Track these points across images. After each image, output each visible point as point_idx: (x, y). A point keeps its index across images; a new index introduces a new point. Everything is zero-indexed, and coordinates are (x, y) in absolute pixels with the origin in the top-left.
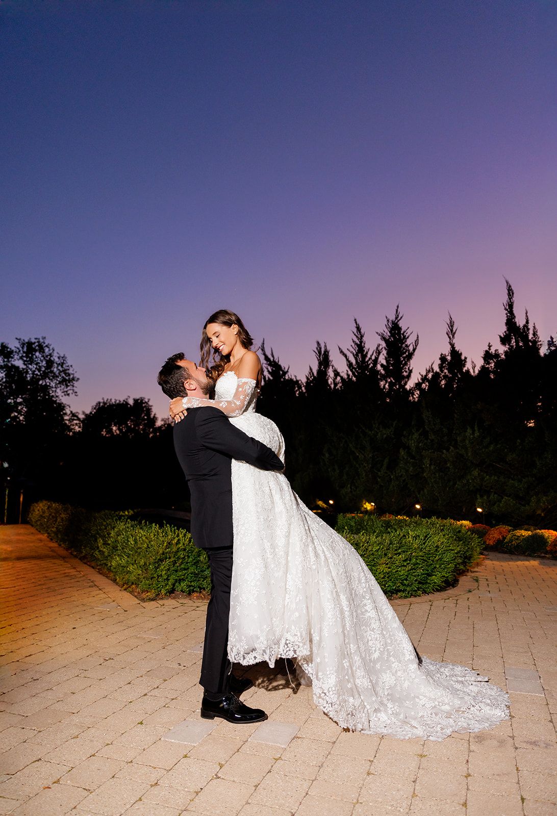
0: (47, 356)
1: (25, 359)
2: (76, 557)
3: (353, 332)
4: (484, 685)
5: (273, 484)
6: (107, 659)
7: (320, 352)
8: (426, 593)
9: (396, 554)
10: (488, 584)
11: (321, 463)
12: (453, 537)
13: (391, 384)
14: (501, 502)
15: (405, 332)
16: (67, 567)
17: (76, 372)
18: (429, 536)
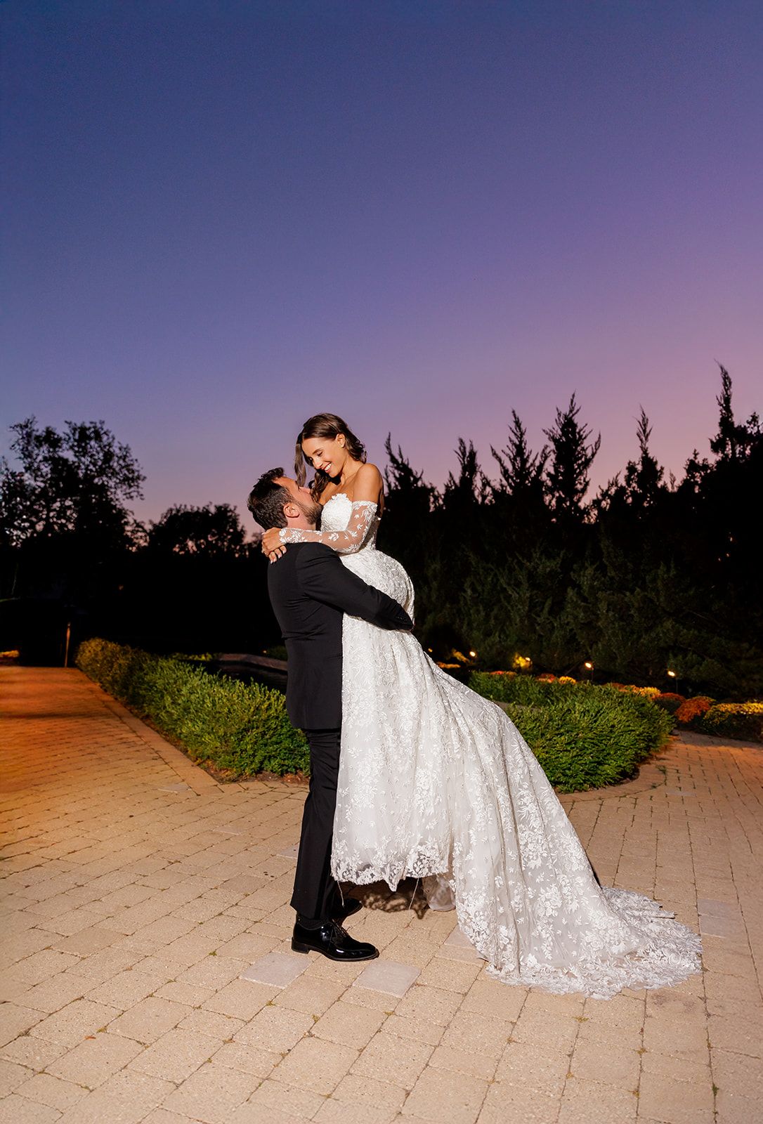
0: (105, 446)
1: (76, 449)
2: (136, 716)
3: (511, 428)
4: (668, 923)
5: (397, 648)
6: (172, 861)
7: (464, 453)
8: (595, 787)
9: (557, 735)
10: (679, 778)
11: (462, 602)
12: (634, 713)
13: (560, 500)
14: (701, 665)
15: (582, 430)
16: (125, 730)
17: (142, 468)
18: (602, 712)
